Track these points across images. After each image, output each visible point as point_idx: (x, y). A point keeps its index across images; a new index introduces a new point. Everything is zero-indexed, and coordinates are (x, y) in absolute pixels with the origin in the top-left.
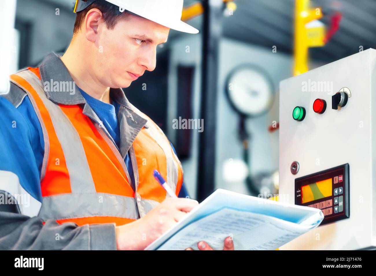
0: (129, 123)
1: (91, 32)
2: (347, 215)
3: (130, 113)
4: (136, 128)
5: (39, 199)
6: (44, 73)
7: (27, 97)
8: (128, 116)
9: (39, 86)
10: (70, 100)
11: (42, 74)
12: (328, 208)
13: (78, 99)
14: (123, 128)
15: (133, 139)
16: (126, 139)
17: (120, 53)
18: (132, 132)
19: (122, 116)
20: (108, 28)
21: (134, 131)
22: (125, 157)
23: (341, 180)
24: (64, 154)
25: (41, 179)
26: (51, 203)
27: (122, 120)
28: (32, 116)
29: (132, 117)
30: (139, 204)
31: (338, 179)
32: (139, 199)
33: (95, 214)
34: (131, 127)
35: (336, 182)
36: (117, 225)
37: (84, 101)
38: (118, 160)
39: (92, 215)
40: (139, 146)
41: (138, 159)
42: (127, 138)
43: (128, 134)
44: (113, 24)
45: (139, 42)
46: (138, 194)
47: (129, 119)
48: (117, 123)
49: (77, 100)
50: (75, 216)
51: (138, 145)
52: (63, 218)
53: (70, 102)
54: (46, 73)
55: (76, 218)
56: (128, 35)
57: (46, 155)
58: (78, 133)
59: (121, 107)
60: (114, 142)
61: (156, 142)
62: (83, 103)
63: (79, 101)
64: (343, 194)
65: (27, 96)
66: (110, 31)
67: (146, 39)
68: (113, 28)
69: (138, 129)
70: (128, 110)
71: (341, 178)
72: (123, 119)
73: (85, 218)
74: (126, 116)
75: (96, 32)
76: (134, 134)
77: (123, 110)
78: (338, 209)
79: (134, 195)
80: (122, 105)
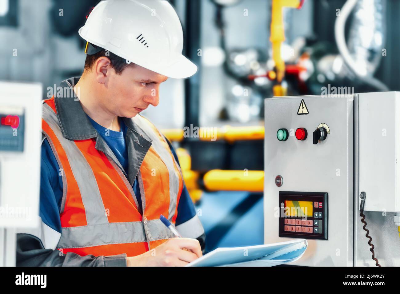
0: (136, 149)
1: (101, 75)
2: (326, 238)
3: (137, 136)
4: (142, 152)
5: (59, 231)
6: (59, 106)
7: (46, 140)
8: (135, 141)
9: (55, 122)
10: (83, 135)
11: (58, 108)
12: (308, 226)
13: (90, 133)
14: (131, 154)
15: (140, 165)
16: (133, 166)
17: (128, 94)
18: (139, 157)
19: (129, 141)
20: (116, 73)
21: (140, 155)
22: (133, 184)
23: (321, 207)
24: (81, 191)
25: (60, 213)
26: (69, 233)
27: (129, 145)
28: (51, 158)
29: (138, 141)
30: (146, 227)
31: (318, 205)
32: (145, 222)
33: (108, 243)
34: (138, 152)
35: (316, 206)
36: (128, 256)
37: (96, 135)
38: (127, 188)
39: (106, 243)
40: (146, 169)
41: (145, 182)
42: (135, 165)
43: (136, 160)
44: (121, 70)
45: (144, 85)
46: (145, 217)
47: (135, 143)
48: (125, 148)
49: (90, 135)
50: (90, 245)
51: (144, 167)
52: (80, 246)
53: (83, 136)
54: (61, 107)
55: (92, 246)
56: (134, 80)
57: (64, 195)
58: (91, 169)
59: (128, 130)
60: (123, 170)
61: (159, 157)
62: (95, 137)
63: (92, 135)
64: (323, 219)
65: (46, 138)
66: (118, 76)
67: (150, 82)
68: (121, 74)
69: (144, 153)
70: (135, 134)
71: (321, 205)
72: (131, 144)
73: (99, 246)
74: (133, 140)
75: (105, 75)
76: (140, 159)
77: (130, 134)
78: (318, 230)
79: (141, 220)
80: (129, 127)
